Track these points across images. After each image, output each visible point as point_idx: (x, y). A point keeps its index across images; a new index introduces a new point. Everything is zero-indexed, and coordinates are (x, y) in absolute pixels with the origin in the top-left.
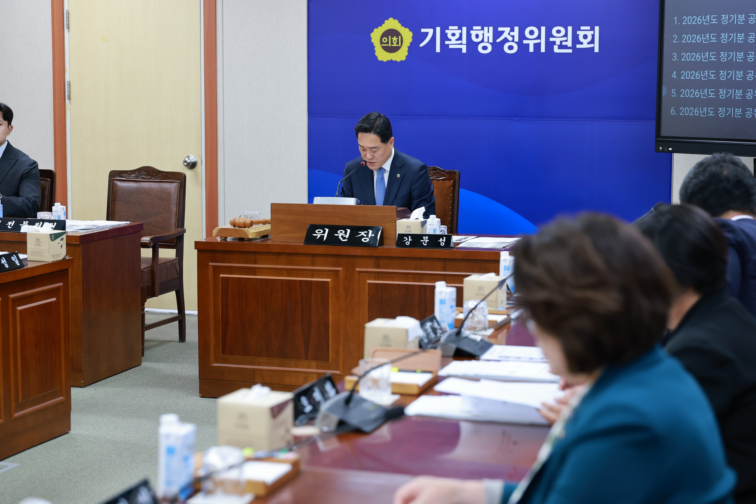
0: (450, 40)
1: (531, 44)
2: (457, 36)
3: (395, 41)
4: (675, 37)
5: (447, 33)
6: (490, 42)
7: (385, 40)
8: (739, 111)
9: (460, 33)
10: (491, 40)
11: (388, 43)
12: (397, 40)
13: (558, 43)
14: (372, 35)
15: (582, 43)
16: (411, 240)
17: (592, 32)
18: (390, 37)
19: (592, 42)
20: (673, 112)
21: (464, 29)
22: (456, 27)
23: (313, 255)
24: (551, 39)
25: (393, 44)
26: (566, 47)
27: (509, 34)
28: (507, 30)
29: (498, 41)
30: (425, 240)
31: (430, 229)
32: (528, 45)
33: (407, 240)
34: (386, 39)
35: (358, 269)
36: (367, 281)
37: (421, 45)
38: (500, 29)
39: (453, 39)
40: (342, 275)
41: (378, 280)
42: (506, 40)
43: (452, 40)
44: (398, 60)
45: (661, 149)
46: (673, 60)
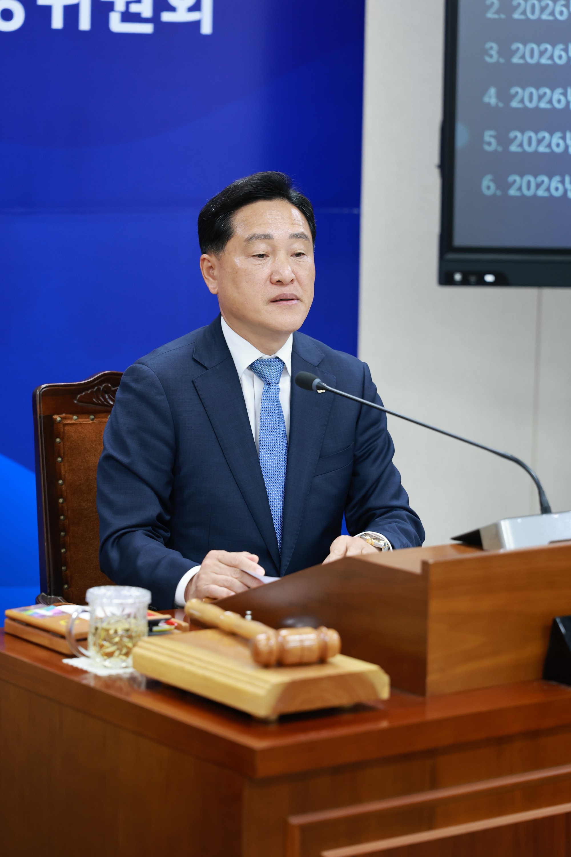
1: (57, 6)
4: (492, 4)
13: (120, 6)
15: (174, 9)
19: (197, 6)
20: (489, 188)
45: (458, 277)
46: (488, 59)
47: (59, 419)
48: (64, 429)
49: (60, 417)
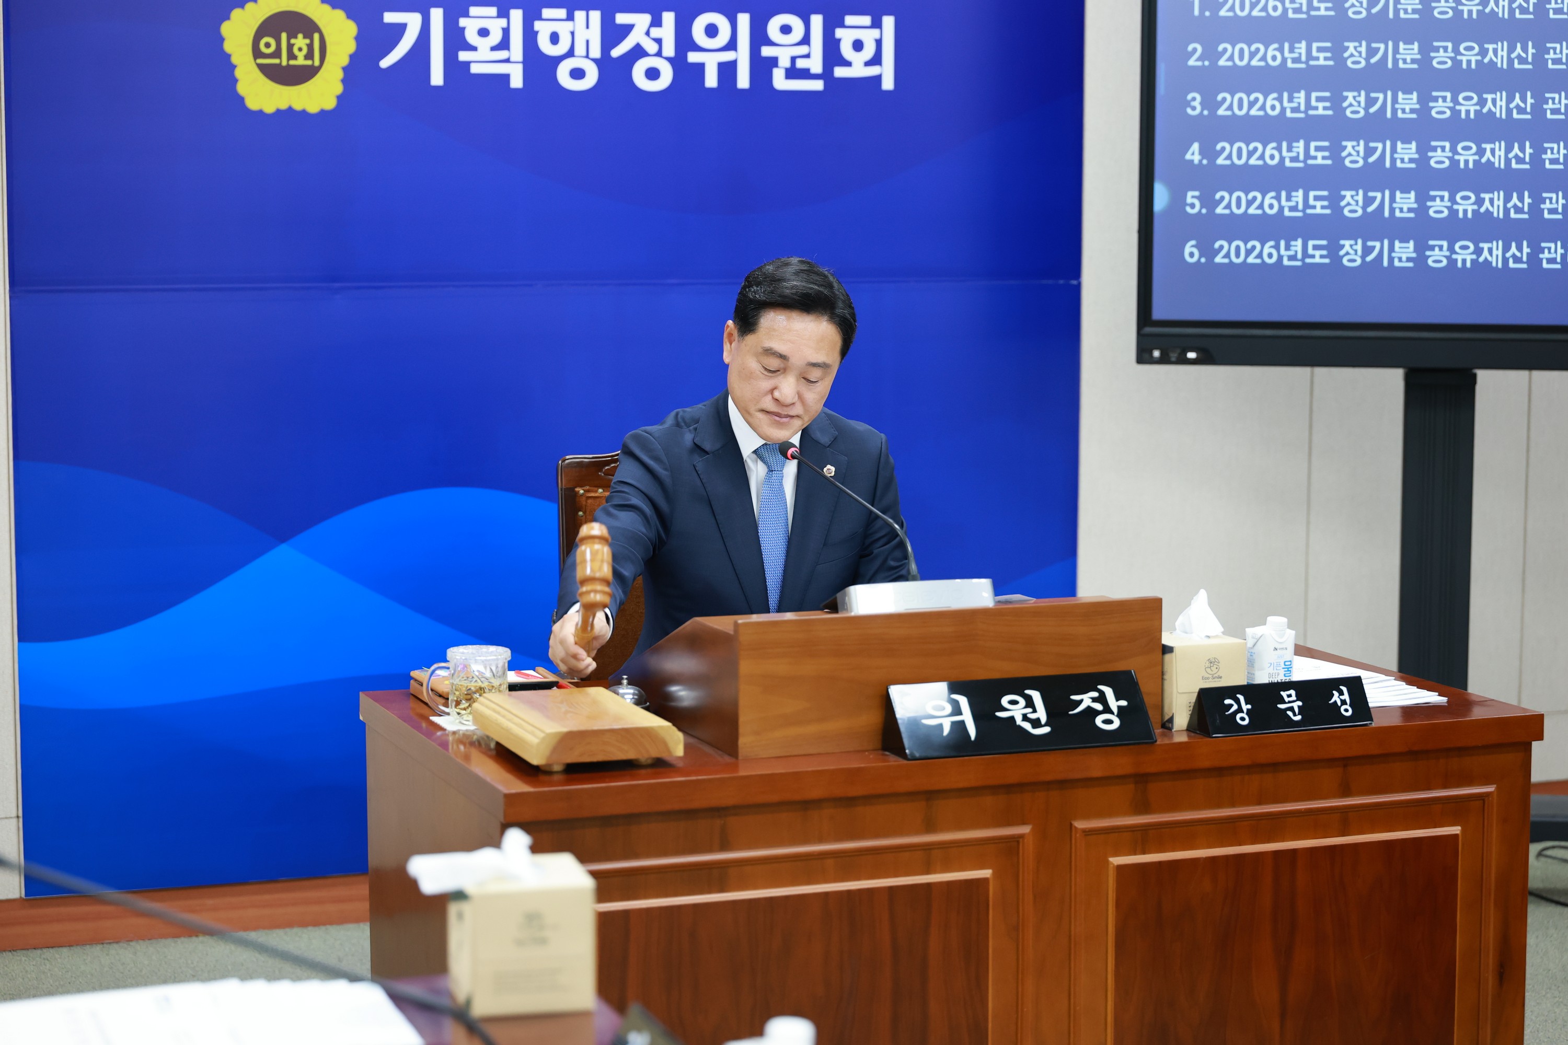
0: (474, 49)
1: (711, 63)
2: (496, 37)
3: (300, 49)
4: (1195, 50)
5: (464, 29)
6: (592, 55)
7: (268, 45)
8: (1404, 251)
9: (503, 29)
10: (596, 52)
11: (277, 54)
12: (308, 45)
13: (785, 62)
14: (226, 29)
15: (848, 64)
16: (1249, 707)
17: (875, 33)
18: (284, 36)
19: (876, 60)
20: (1192, 255)
21: (517, 15)
22: (493, 11)
23: (930, 795)
24: (766, 51)
25: (295, 58)
26: (805, 74)
27: (648, 33)
28: (641, 20)
29: (616, 52)
30: (1290, 702)
31: (1275, 664)
32: (701, 67)
33: (1235, 707)
34: (272, 41)
35: (1080, 825)
36: (1111, 859)
37: (385, 63)
38: (622, 18)
39: (484, 45)
40: (1029, 849)
41: (1144, 853)
42: (638, 52)
43: (479, 49)
44: (313, 109)
45: (1156, 354)
46: (1189, 111)
47: (582, 492)
48: (586, 502)
49: (583, 490)
